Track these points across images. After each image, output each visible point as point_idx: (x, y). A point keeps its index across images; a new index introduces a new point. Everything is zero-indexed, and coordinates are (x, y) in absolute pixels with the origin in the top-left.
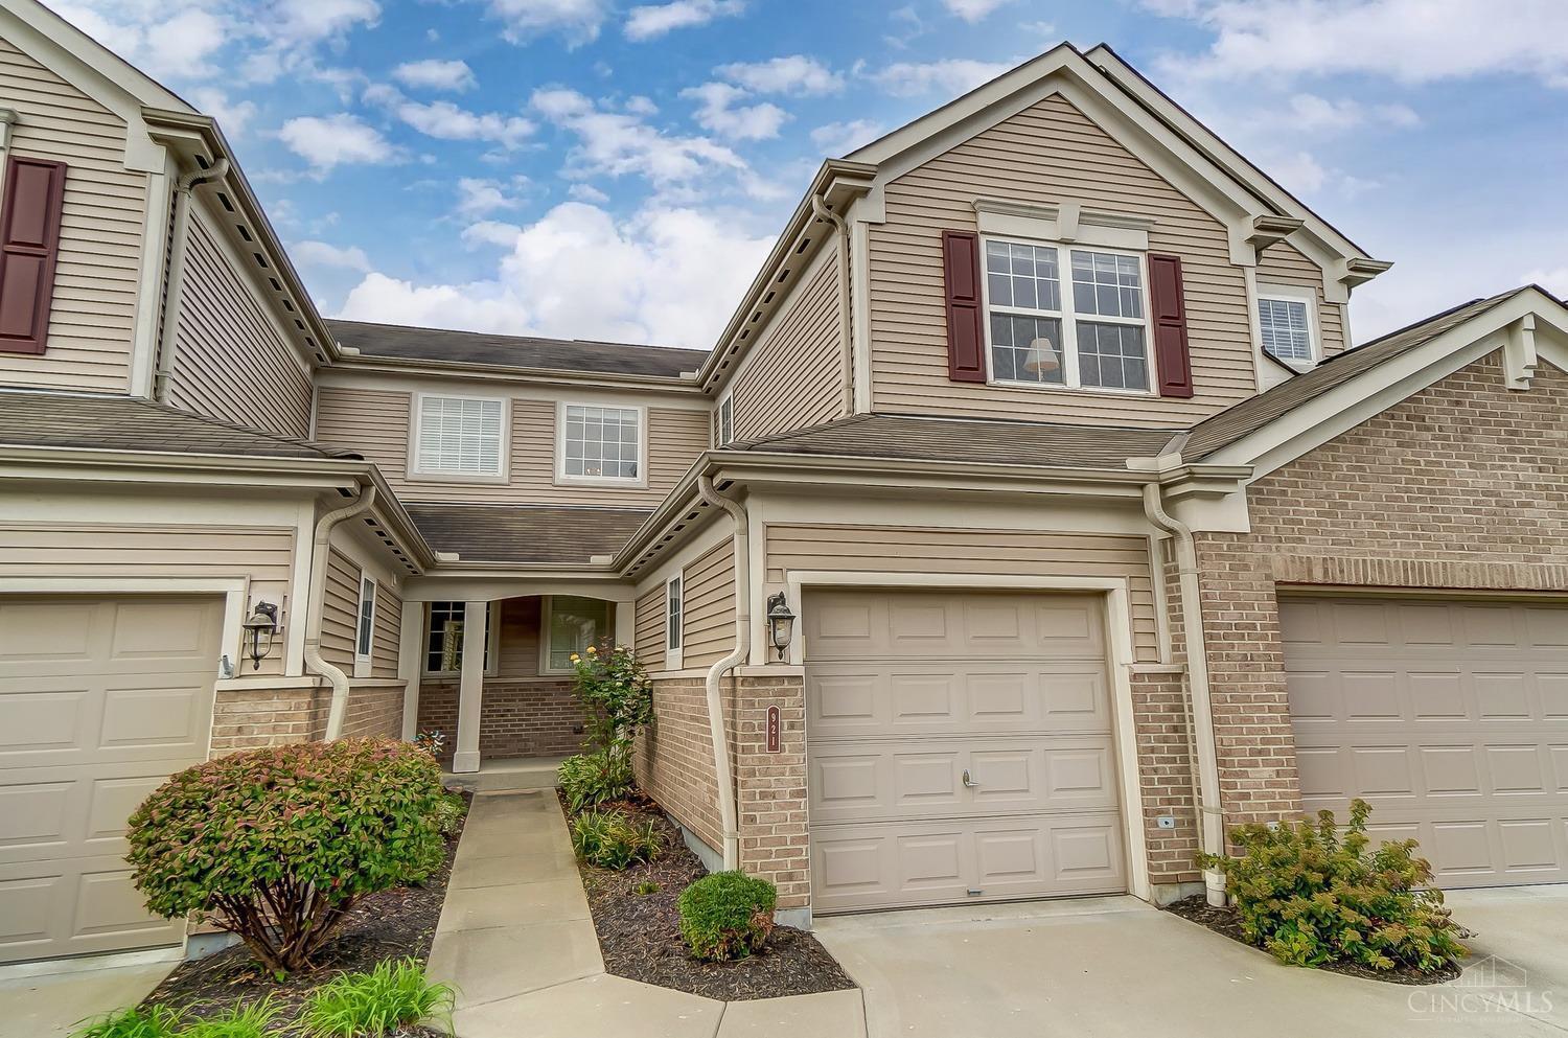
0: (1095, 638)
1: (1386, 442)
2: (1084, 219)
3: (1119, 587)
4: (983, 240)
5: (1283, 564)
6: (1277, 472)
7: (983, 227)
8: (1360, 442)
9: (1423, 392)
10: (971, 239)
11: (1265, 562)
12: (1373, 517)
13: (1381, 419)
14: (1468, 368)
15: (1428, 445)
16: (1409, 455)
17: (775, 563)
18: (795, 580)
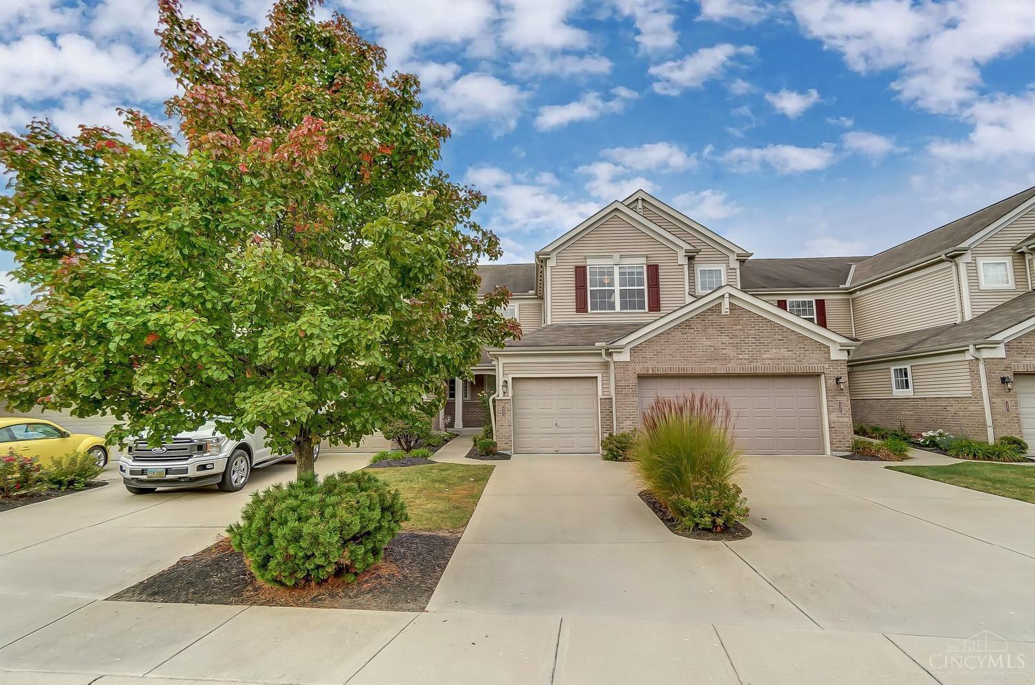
0: (594, 388)
1: (678, 334)
2: (621, 257)
3: (599, 376)
4: (588, 267)
5: (640, 369)
6: (641, 344)
7: (588, 264)
8: (668, 334)
9: (692, 318)
10: (584, 268)
11: (635, 369)
12: (671, 355)
13: (676, 327)
14: (709, 309)
15: (692, 333)
16: (685, 336)
17: (505, 372)
18: (510, 376)
